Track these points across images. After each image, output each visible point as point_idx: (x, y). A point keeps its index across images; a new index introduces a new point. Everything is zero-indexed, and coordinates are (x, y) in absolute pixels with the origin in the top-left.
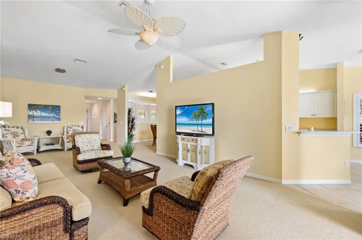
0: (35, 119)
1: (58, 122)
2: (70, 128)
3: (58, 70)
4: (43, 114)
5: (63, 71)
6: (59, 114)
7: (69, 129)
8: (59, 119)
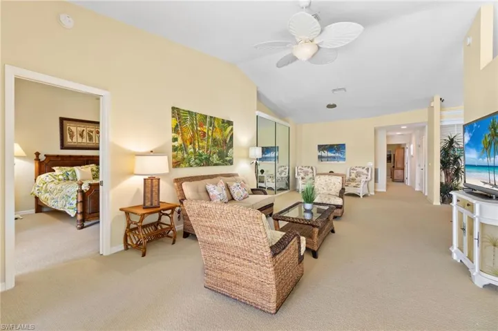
0: (323, 159)
1: (343, 162)
2: (353, 169)
3: (329, 106)
4: (330, 154)
5: (334, 106)
6: (343, 153)
7: (352, 171)
8: (344, 159)
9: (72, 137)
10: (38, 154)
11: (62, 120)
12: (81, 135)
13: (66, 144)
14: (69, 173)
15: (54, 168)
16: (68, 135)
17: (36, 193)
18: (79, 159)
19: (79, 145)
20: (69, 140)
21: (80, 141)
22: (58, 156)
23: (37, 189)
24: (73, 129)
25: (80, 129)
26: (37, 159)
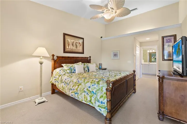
9: (69, 45)
10: (53, 56)
11: (65, 35)
12: (73, 45)
13: (66, 50)
14: (72, 68)
15: (63, 65)
16: (67, 45)
17: (53, 82)
18: (72, 59)
19: (72, 51)
20: (67, 47)
21: (72, 48)
22: (63, 57)
23: (54, 79)
24: (69, 40)
25: (72, 41)
26: (53, 59)
